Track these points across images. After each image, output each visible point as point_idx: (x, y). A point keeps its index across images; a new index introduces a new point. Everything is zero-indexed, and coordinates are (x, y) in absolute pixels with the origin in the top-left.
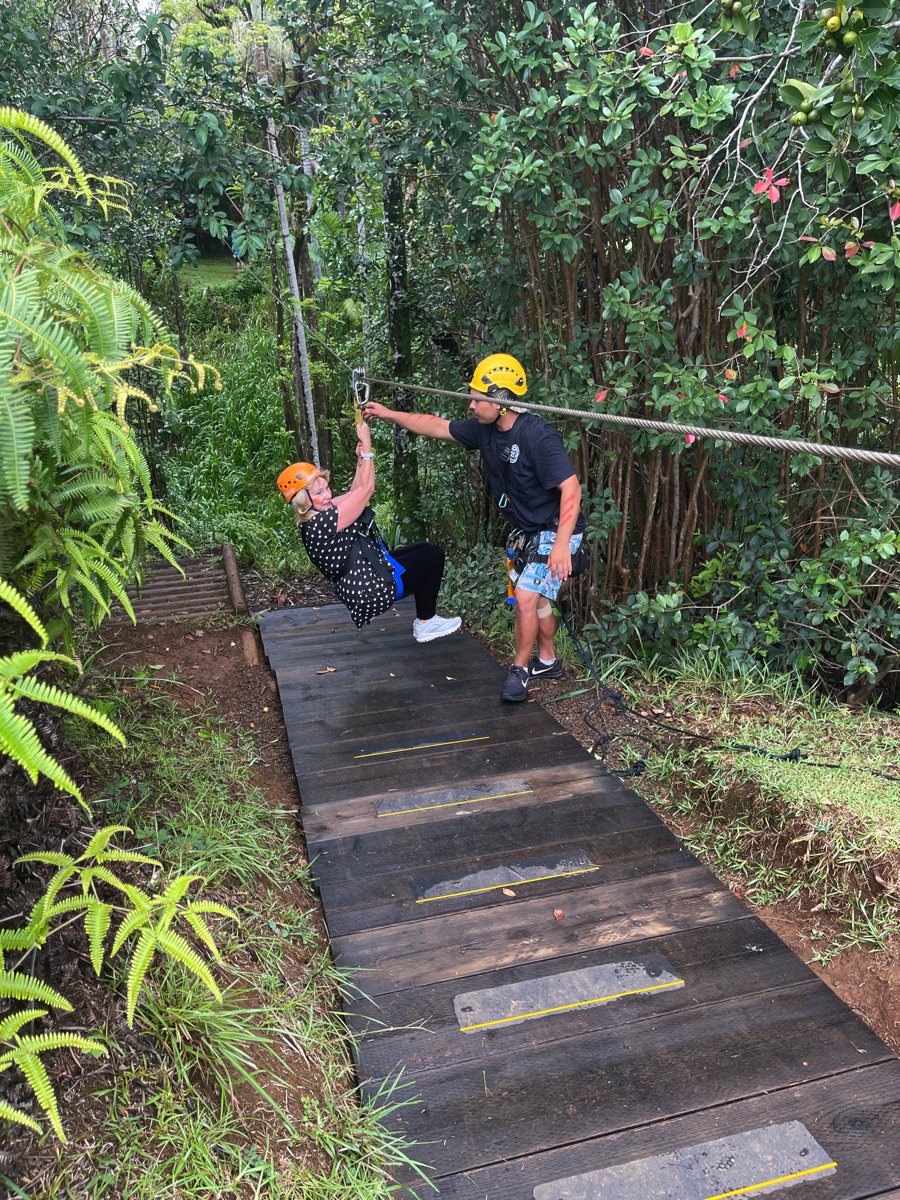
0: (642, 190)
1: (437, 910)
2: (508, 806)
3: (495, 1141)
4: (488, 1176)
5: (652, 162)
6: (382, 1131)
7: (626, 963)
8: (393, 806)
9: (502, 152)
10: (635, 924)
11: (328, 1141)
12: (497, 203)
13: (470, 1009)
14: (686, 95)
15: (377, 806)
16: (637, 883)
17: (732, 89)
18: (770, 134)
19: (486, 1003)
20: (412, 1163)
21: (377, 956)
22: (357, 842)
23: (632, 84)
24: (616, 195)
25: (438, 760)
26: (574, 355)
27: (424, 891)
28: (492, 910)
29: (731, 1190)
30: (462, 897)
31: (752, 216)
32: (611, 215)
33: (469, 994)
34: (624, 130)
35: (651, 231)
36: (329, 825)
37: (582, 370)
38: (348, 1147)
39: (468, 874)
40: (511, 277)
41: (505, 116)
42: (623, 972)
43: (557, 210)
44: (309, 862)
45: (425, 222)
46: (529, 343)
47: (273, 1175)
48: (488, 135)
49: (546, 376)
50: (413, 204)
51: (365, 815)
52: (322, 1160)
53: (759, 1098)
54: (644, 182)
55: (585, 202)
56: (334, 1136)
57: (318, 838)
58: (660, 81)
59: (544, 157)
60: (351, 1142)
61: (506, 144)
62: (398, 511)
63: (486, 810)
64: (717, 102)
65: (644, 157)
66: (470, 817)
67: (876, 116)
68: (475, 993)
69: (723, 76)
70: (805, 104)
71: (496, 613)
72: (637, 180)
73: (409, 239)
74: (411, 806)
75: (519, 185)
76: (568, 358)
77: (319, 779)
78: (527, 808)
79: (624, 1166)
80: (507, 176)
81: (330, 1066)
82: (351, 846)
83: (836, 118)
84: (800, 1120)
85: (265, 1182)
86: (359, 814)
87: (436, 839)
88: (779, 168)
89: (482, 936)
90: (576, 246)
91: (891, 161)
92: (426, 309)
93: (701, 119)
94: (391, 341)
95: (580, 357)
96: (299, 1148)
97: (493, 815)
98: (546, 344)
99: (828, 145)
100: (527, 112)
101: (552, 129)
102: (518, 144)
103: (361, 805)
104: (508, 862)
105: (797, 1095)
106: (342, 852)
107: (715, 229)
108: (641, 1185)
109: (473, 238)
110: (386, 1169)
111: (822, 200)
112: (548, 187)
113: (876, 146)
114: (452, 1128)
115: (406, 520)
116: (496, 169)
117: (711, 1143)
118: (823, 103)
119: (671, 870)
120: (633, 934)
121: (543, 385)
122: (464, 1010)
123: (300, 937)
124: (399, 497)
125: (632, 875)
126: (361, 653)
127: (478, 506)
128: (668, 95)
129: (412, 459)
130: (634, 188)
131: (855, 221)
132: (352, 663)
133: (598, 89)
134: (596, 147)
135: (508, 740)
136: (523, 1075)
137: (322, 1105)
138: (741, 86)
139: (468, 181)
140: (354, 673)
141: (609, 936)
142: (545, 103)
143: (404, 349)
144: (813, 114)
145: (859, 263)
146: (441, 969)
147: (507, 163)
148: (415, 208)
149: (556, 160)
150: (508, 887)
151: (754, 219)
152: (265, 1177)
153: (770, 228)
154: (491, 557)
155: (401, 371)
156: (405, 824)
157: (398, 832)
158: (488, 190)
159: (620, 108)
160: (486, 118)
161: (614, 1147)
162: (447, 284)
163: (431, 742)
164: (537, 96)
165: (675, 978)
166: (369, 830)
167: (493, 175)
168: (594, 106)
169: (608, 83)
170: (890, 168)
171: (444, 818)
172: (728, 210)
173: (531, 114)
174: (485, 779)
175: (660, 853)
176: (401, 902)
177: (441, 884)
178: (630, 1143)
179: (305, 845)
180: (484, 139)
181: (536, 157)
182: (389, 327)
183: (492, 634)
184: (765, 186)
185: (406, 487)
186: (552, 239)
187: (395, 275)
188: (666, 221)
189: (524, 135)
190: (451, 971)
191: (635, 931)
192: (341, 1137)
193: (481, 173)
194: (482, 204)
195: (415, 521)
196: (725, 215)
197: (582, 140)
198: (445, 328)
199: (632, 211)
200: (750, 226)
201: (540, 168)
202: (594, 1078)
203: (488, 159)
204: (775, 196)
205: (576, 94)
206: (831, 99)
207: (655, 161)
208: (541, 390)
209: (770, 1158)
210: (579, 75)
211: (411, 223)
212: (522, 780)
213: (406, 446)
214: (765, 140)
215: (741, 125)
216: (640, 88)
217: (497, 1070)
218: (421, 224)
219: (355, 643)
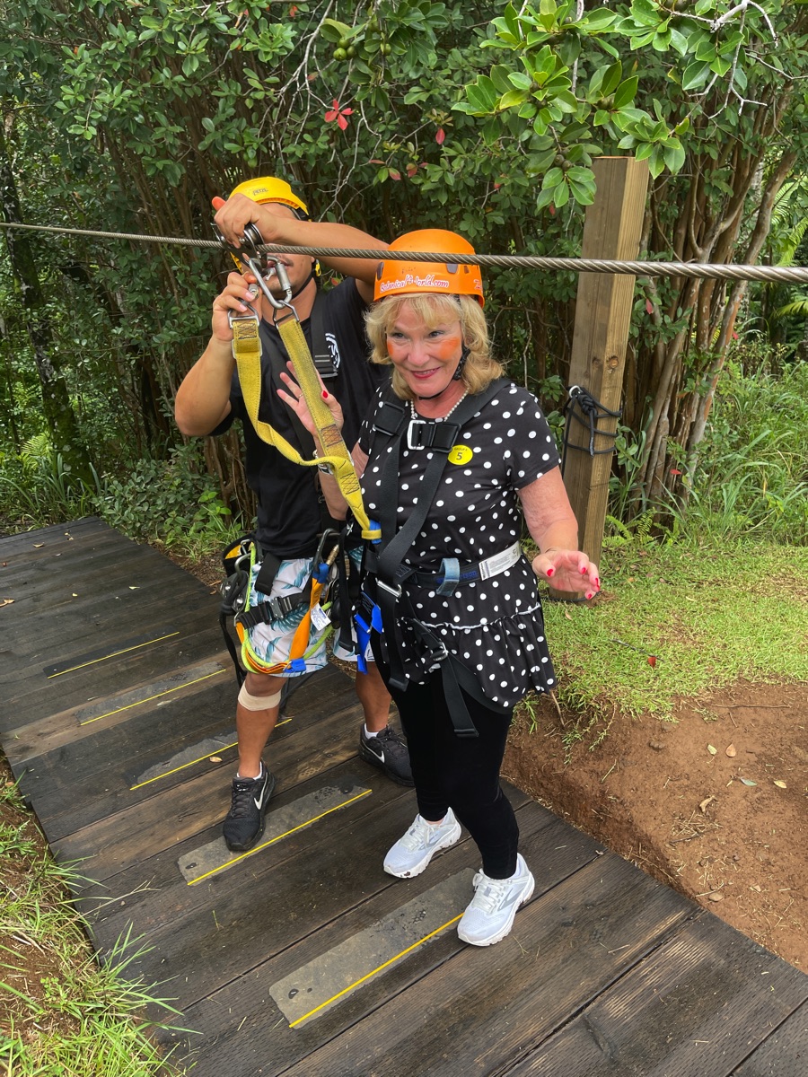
0: (230, 119)
1: (151, 791)
2: (204, 687)
3: (231, 963)
4: (228, 993)
5: (233, 93)
6: (121, 983)
7: (324, 789)
8: (95, 712)
9: (90, 83)
10: (327, 756)
11: (73, 1007)
12: (94, 131)
13: (194, 865)
14: (250, 32)
15: (79, 716)
16: (324, 723)
17: (290, 28)
18: (333, 68)
19: (207, 856)
20: (157, 1001)
21: (99, 847)
22: (63, 753)
23: (202, 21)
24: (208, 123)
25: (133, 663)
26: (199, 275)
27: (136, 778)
28: (202, 778)
29: (426, 935)
30: (173, 774)
31: (329, 142)
32: (207, 142)
33: (191, 853)
34: (200, 62)
35: (245, 156)
36: (31, 744)
37: (208, 287)
38: (93, 1006)
39: (175, 753)
40: (124, 203)
41: (87, 49)
42: (322, 797)
43: (154, 138)
44: (15, 782)
45: (29, 153)
46: (154, 266)
47: (22, 1048)
48: (74, 67)
49: (175, 296)
50: (15, 136)
51: (67, 727)
52: (70, 1024)
53: (438, 860)
54: (231, 111)
55: (179, 129)
56: (79, 1001)
57: (22, 759)
58: (227, 19)
59: (134, 88)
60: (94, 1001)
61: (93, 76)
62: (56, 440)
63: (184, 696)
64: (278, 39)
65: (226, 88)
66: (171, 704)
67: (400, 52)
68: (197, 850)
69: (284, 16)
70: (343, 41)
71: (169, 521)
72: (224, 111)
73: (17, 172)
74: (112, 708)
75: (112, 114)
76: (193, 278)
77: (14, 705)
78: (222, 685)
79: (341, 945)
80: (98, 105)
81: (65, 948)
82: (58, 757)
83: (370, 54)
84: (469, 867)
85: (16, 1056)
86: (62, 727)
87: (141, 731)
88: (344, 99)
89: (196, 802)
90: (179, 171)
91: (431, 92)
92: (47, 239)
93: (267, 53)
94: (15, 273)
95: (204, 276)
96: (44, 1021)
97: (191, 698)
98: (170, 266)
99: (367, 77)
100: (107, 46)
101: (135, 62)
102: (105, 76)
103: (62, 719)
104: (211, 734)
105: (465, 849)
106: (49, 765)
107: (299, 154)
108: (357, 955)
109: (78, 166)
110: (132, 1012)
111: (382, 128)
112: (141, 116)
113: (418, 79)
114: (190, 966)
115: (67, 448)
116: (86, 99)
117: (406, 905)
118: (357, 40)
119: (350, 706)
120: (326, 765)
121: (174, 304)
122: (188, 867)
123: (17, 849)
124: (54, 427)
125: (320, 718)
126: (38, 581)
127: (137, 425)
128: (234, 31)
129: (61, 387)
130: (222, 117)
131: (411, 145)
132: (30, 591)
133: (171, 26)
134: (179, 78)
135: (197, 631)
136: (248, 903)
137: (62, 980)
138: (301, 25)
139: (61, 111)
140: (35, 600)
141: (307, 772)
142: (125, 37)
143: (31, 279)
144: (350, 49)
145: (419, 181)
146: (162, 840)
147: (97, 94)
148: (16, 139)
149: (145, 91)
150: (214, 755)
151: (332, 145)
152: (14, 1053)
153: (345, 152)
154: (156, 470)
155: (32, 302)
156: (109, 725)
157: (104, 734)
158: (82, 119)
159: (194, 43)
160: (69, 52)
161: (331, 934)
162: (64, 214)
163: (124, 648)
164: (115, 31)
165: (364, 789)
166: (74, 739)
167: (85, 105)
168: (170, 40)
169: (179, 20)
170: (431, 98)
171: (146, 711)
172: (307, 137)
173: (113, 47)
174: (181, 670)
175: (340, 695)
176: (116, 793)
177: (152, 768)
178: (343, 926)
179: (9, 769)
180: (70, 71)
181: (125, 87)
182: (10, 260)
183: (169, 541)
184: (334, 115)
185: (60, 416)
186: (154, 165)
187: (7, 206)
188: (255, 146)
189: (109, 67)
190: (170, 840)
191: (327, 762)
192: (84, 1000)
193: (72, 102)
194: (79, 132)
195: (75, 447)
196: (306, 141)
197: (166, 72)
198: (71, 257)
199: (224, 138)
200: (330, 151)
201: (131, 97)
202: (308, 886)
203: (77, 89)
204: (343, 123)
205: (151, 29)
206: (363, 37)
207: (236, 92)
208: (173, 308)
209: (451, 902)
210: (151, 12)
211: (15, 155)
212: (215, 663)
213: (51, 375)
214: (329, 75)
215: (306, 59)
216: (208, 24)
217: (224, 907)
218: (26, 155)
219: (31, 572)
